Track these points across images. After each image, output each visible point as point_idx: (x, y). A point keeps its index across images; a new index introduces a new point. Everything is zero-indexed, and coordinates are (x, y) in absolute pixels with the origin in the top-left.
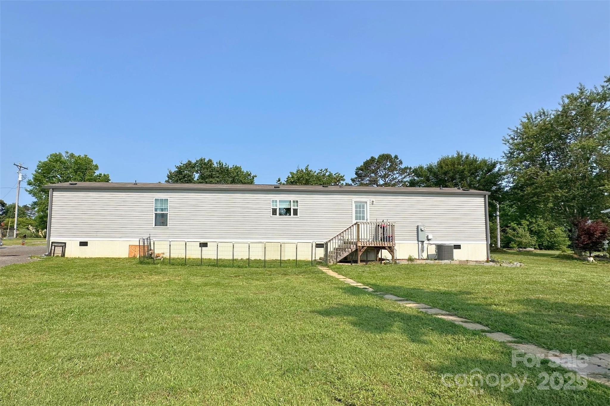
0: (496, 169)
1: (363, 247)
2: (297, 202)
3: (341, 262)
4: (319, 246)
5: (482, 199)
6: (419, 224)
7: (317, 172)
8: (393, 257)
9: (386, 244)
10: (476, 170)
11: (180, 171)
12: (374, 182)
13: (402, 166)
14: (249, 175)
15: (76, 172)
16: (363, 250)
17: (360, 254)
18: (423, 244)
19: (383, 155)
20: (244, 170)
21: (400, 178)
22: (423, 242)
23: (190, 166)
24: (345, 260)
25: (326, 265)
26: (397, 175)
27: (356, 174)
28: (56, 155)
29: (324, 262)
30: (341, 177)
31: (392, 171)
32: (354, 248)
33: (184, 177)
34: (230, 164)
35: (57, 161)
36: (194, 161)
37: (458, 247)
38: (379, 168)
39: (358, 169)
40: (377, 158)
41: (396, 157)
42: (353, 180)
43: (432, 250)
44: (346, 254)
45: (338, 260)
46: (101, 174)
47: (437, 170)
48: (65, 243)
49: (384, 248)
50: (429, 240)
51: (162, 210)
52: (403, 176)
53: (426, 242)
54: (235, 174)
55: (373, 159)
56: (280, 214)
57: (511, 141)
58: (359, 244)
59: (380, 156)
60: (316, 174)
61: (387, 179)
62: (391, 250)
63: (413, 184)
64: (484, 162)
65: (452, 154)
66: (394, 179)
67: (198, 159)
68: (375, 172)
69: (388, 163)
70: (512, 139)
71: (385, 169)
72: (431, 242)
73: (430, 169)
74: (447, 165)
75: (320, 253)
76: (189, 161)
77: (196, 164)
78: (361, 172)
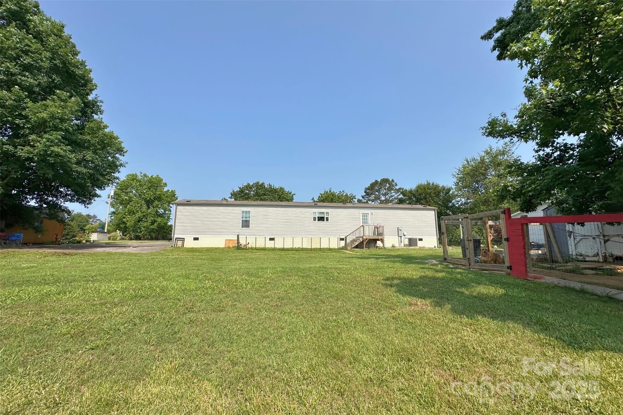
0: (451, 192)
1: (366, 239)
2: (328, 213)
3: (354, 248)
4: (342, 239)
5: (434, 212)
6: (399, 226)
7: (338, 193)
8: (383, 245)
9: (380, 237)
10: (439, 192)
11: (242, 191)
12: (378, 198)
13: (397, 187)
14: (290, 193)
15: (150, 189)
16: (366, 241)
17: (365, 243)
18: (401, 238)
19: (384, 179)
20: (287, 190)
21: (396, 195)
22: (401, 237)
23: (248, 187)
24: (357, 247)
25: (346, 249)
26: (394, 194)
27: (365, 192)
28: (133, 175)
29: (345, 248)
30: (354, 196)
31: (390, 191)
32: (361, 240)
33: (245, 195)
34: (276, 185)
35: (133, 180)
36: (251, 184)
37: (421, 240)
38: (381, 188)
39: (366, 189)
40: (379, 181)
41: (393, 181)
42: (363, 197)
43: (407, 242)
44: (357, 243)
45: (353, 247)
46: (169, 190)
47: (414, 192)
48: (184, 239)
49: (378, 240)
50: (404, 236)
51: (246, 218)
52: (398, 194)
53: (403, 237)
54: (281, 193)
55: (376, 182)
56: (318, 220)
57: (456, 175)
58: (364, 238)
59: (382, 180)
60: (337, 194)
61: (387, 196)
62: (382, 241)
63: (401, 201)
64: (443, 188)
65: (424, 182)
66: (392, 196)
67: (255, 182)
68: (378, 191)
69: (387, 185)
70: (458, 174)
71: (385, 189)
72: (405, 237)
73: (411, 192)
74: (421, 189)
75: (343, 243)
76: (248, 184)
77: (253, 185)
78: (368, 191)
